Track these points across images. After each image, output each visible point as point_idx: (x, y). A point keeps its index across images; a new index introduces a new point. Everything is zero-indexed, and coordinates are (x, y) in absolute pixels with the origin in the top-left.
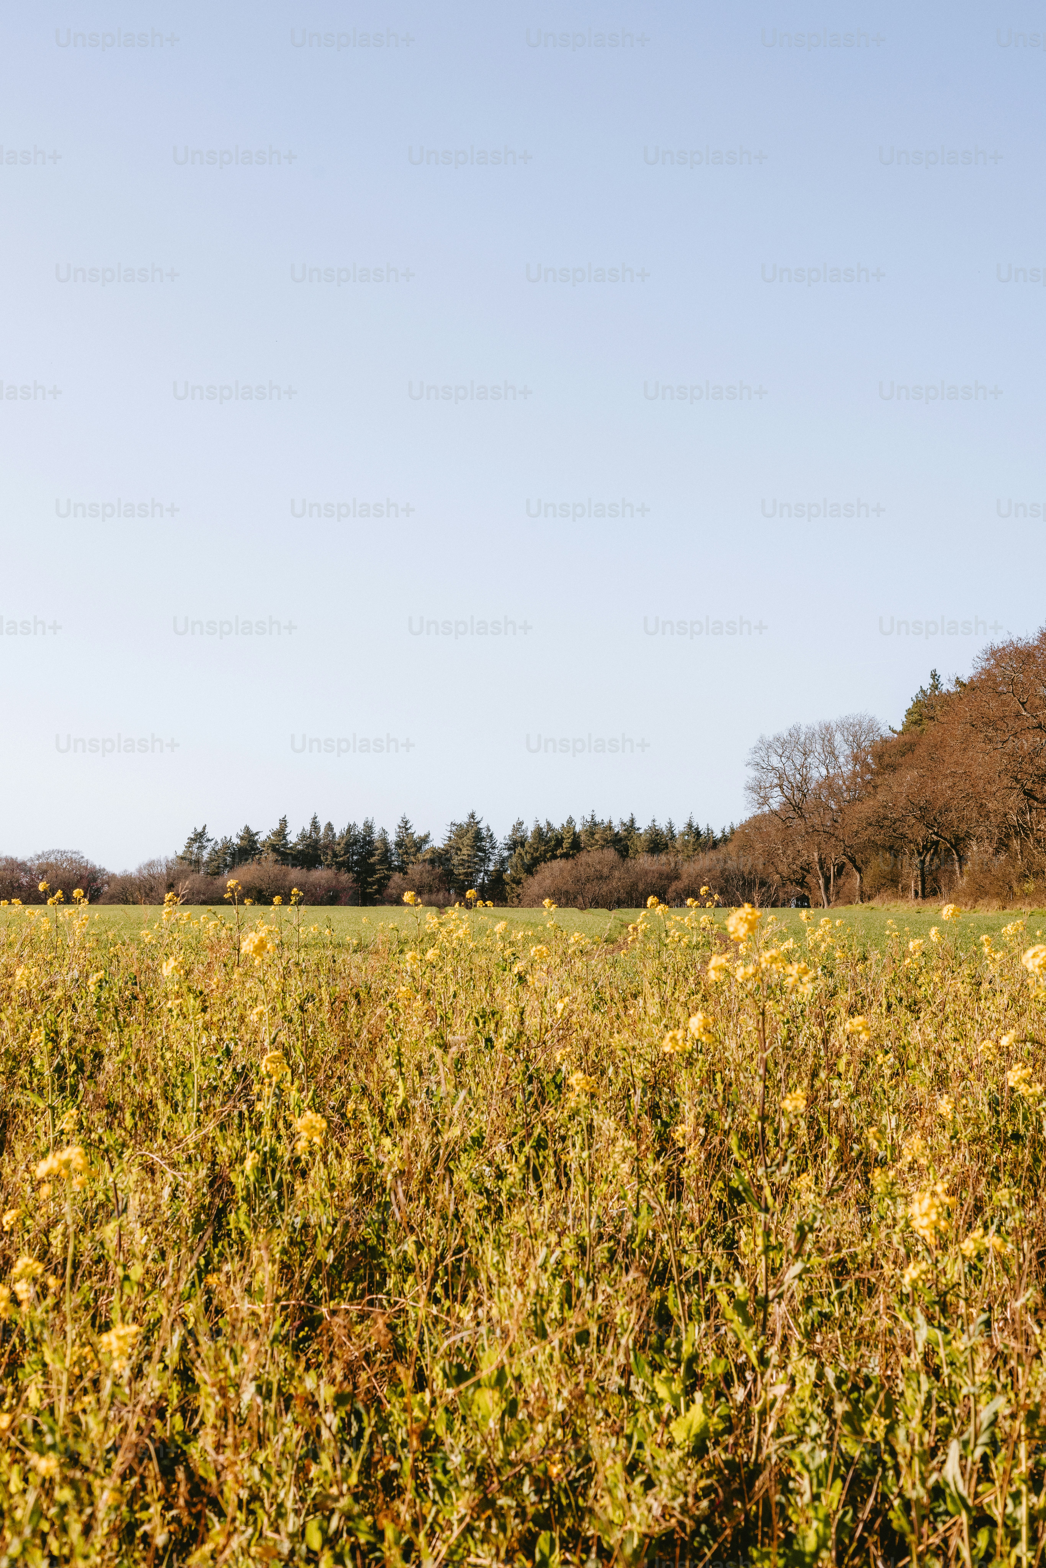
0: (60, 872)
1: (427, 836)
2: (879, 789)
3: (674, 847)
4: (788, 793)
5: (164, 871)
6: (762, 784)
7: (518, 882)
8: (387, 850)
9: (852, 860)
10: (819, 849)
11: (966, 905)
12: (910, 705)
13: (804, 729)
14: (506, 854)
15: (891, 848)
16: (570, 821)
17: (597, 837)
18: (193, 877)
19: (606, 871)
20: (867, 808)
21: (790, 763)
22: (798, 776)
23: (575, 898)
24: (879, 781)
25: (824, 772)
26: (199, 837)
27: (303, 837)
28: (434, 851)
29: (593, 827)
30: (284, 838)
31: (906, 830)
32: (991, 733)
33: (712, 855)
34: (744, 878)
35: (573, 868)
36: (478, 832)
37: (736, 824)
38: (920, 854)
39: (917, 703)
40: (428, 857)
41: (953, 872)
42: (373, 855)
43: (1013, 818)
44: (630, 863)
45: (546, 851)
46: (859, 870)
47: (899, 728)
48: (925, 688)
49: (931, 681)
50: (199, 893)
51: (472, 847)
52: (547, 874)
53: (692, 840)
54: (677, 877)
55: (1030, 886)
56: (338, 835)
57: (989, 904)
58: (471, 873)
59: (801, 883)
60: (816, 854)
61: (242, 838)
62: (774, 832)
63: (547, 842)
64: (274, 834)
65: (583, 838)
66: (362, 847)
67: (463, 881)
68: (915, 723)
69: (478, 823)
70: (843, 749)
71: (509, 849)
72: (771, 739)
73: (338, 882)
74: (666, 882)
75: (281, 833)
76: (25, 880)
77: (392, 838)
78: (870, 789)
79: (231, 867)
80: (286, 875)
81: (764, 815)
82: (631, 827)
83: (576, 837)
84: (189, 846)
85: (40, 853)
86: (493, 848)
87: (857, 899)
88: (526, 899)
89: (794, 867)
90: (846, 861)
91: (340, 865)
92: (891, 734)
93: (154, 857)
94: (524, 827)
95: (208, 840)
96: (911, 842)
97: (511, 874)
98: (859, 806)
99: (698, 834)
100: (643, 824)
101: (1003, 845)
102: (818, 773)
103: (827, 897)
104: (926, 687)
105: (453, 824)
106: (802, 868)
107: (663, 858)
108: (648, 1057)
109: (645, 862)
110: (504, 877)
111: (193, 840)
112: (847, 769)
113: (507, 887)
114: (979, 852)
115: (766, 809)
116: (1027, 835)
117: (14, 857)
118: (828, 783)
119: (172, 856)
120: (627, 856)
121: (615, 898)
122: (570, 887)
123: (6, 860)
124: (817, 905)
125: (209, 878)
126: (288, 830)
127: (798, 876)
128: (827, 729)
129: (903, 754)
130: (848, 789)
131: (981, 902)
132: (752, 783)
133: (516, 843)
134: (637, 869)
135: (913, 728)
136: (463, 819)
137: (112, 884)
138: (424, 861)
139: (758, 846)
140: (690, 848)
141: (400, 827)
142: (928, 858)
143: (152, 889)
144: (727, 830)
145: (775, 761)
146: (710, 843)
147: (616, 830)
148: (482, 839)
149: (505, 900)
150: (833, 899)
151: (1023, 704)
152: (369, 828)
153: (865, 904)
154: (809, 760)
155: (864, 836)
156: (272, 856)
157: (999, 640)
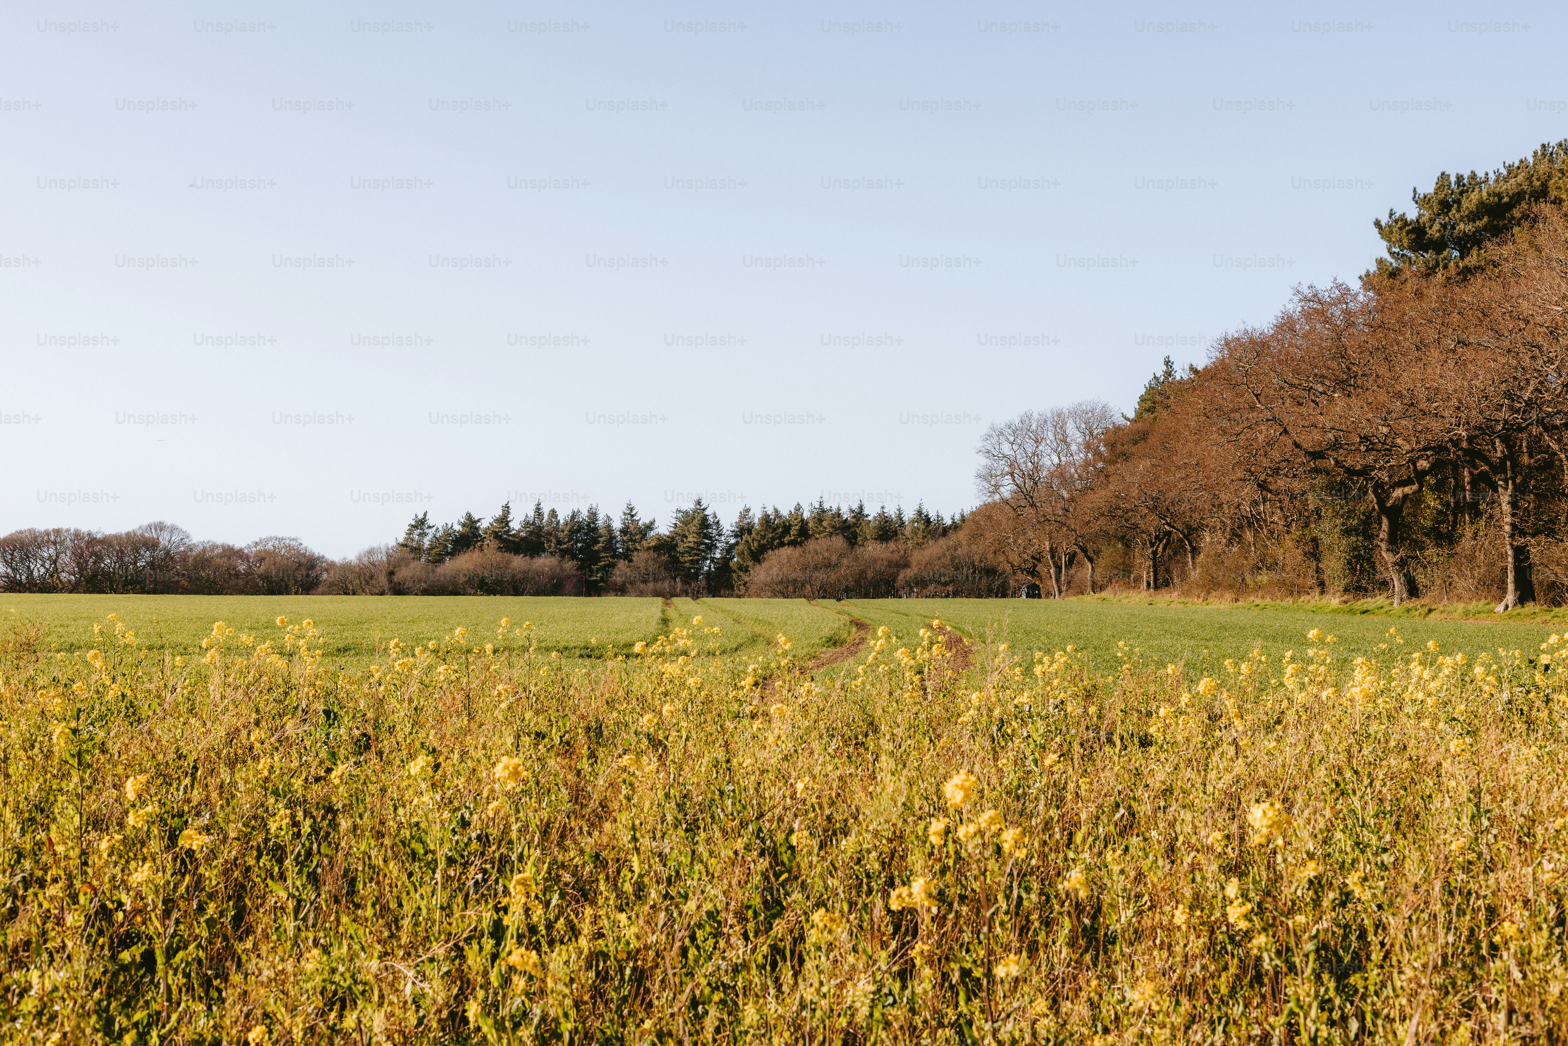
0: (278, 559)
1: (652, 523)
2: (1111, 479)
3: (903, 535)
4: (1019, 481)
5: (385, 559)
6: (993, 472)
7: (746, 570)
8: (612, 538)
9: (1084, 550)
10: (1051, 538)
11: (1199, 597)
12: (1143, 391)
13: (1035, 416)
14: (733, 541)
15: (1123, 537)
16: (798, 508)
17: (825, 524)
18: (413, 565)
19: (834, 558)
20: (1099, 498)
21: (1021, 451)
22: (1029, 464)
23: (803, 585)
24: (1111, 469)
25: (1056, 460)
26: (420, 524)
27: (527, 524)
28: (659, 538)
29: (821, 514)
30: (507, 524)
31: (1138, 520)
32: (1225, 424)
33: (942, 542)
34: (974, 566)
35: (801, 556)
36: (705, 519)
37: (967, 512)
38: (1152, 545)
39: (1150, 390)
40: (653, 544)
41: (1185, 564)
42: (598, 542)
43: (1246, 508)
44: (859, 551)
45: (773, 539)
46: (1091, 560)
47: (1132, 415)
48: (1158, 375)
49: (1165, 368)
50: (420, 581)
51: (698, 534)
52: (774, 562)
53: (922, 527)
54: (907, 565)
55: (1264, 578)
56: (562, 522)
57: (1222, 596)
58: (698, 561)
59: (1032, 572)
60: (1047, 543)
61: (464, 525)
62: (1005, 521)
63: (775, 529)
64: (497, 521)
65: (811, 525)
66: (586, 534)
67: (689, 569)
68: (1148, 411)
69: (704, 510)
70: (1076, 437)
71: (736, 536)
72: (1003, 426)
73: (562, 569)
74: (895, 570)
75: (504, 520)
76: (242, 568)
77: (617, 525)
78: (1102, 478)
79: (452, 554)
80: (508, 562)
81: (995, 503)
82: (859, 514)
83: (804, 524)
84: (410, 533)
85: (257, 540)
86: (720, 535)
87: (1089, 589)
88: (753, 587)
89: (1025, 556)
90: (1078, 551)
91: (563, 553)
92: (1124, 422)
93: (374, 544)
94: (751, 514)
95: (429, 527)
96: (1143, 532)
97: (738, 562)
98: (1091, 496)
99: (928, 521)
100: (872, 511)
101: (1236, 536)
102: (1050, 460)
103: (1059, 587)
104: (1160, 374)
105: (679, 511)
106: (1033, 557)
107: (892, 545)
108: (885, 834)
109: (873, 550)
110: (731, 564)
111: (414, 527)
112: (1079, 458)
113: (734, 575)
114: (1211, 543)
115: (997, 497)
116: (1260, 527)
117: (231, 544)
118: (1060, 471)
119: (392, 543)
120: (856, 543)
121: (843, 587)
122: (798, 575)
123: (223, 546)
124: (1048, 594)
125: (430, 566)
126: (510, 517)
127: (1030, 565)
128: (1059, 416)
129: (1135, 443)
130: (1080, 478)
131: (1214, 593)
132: (983, 472)
133: (743, 530)
134: (866, 557)
135: (1145, 416)
136: (689, 506)
137: (332, 572)
138: (649, 548)
139: (988, 535)
140: (920, 535)
141: (625, 514)
142: (1160, 549)
143: (372, 577)
144: (957, 517)
145: (1006, 449)
146: (940, 530)
147: (845, 517)
148: (709, 526)
149: (732, 588)
150: (1064, 588)
151: (1257, 396)
152: (593, 515)
153: (1097, 595)
154: (1041, 448)
155: (1095, 527)
156: (495, 544)
157: (1233, 329)
